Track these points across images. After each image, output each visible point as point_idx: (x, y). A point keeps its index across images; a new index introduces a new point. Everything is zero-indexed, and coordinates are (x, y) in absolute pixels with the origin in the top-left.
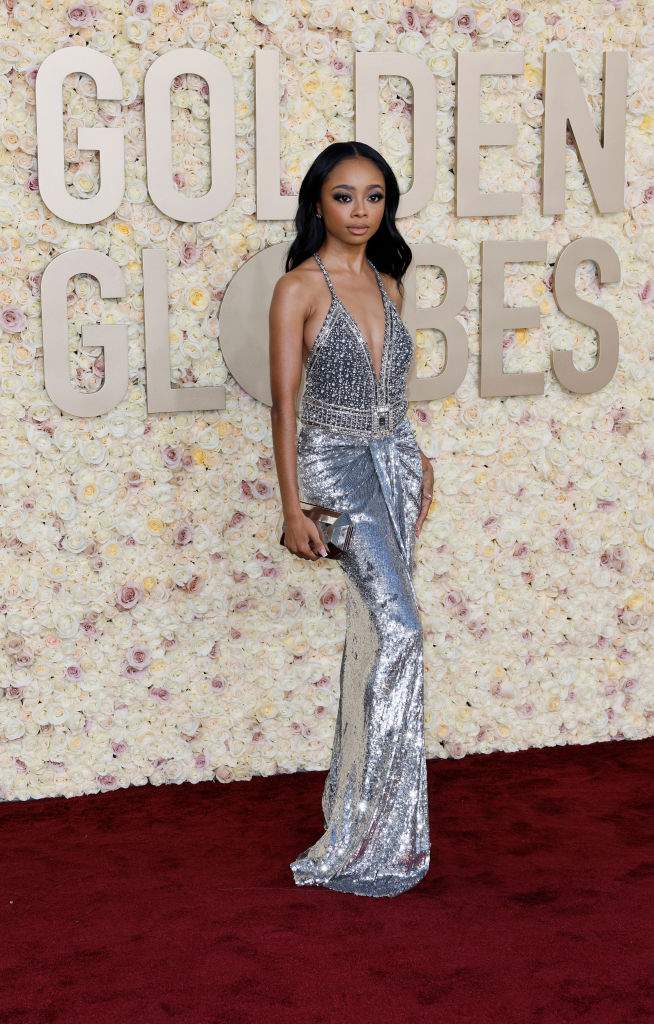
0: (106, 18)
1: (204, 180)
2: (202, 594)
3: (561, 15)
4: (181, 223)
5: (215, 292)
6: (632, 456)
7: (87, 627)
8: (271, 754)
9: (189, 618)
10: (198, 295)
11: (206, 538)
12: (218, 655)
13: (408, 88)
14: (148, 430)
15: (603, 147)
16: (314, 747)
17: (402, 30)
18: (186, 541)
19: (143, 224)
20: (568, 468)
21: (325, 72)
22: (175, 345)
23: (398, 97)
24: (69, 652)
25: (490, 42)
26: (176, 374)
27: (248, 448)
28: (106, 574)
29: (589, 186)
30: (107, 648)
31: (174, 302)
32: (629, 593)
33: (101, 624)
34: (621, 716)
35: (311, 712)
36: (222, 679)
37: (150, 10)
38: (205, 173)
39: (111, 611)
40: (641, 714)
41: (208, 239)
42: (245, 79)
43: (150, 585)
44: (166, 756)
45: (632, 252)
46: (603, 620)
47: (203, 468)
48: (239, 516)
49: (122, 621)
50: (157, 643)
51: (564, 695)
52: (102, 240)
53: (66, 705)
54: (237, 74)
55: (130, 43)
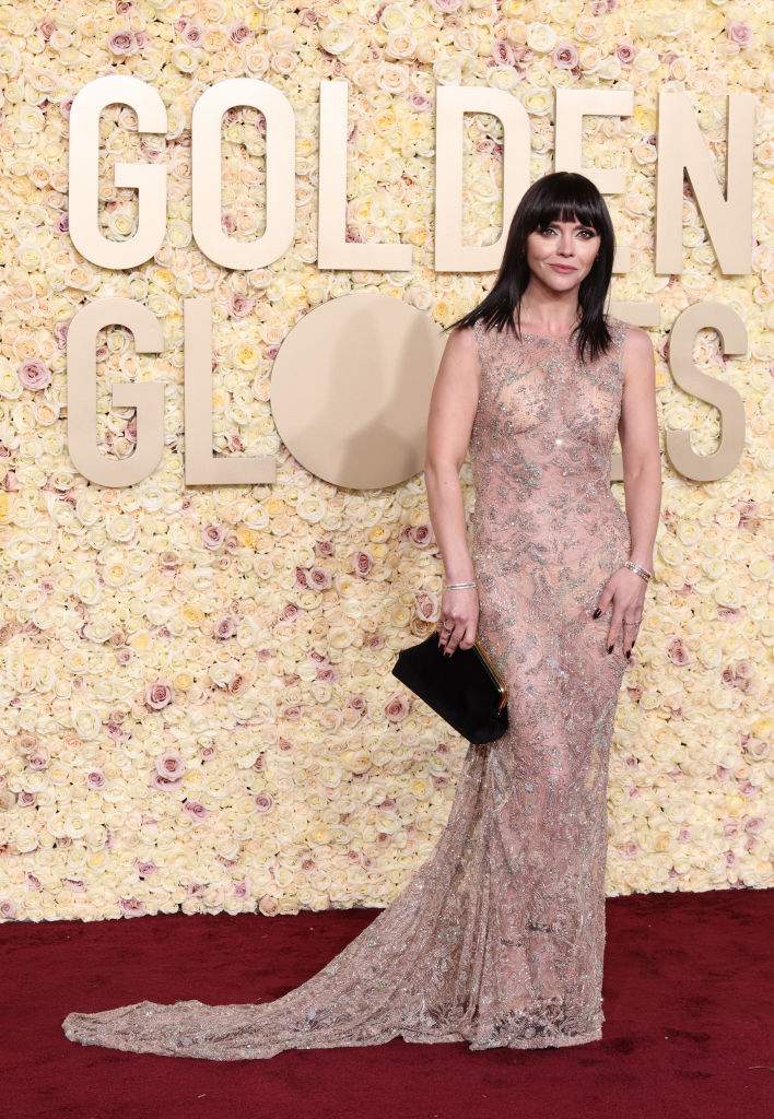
0: (153, 46)
1: (258, 223)
2: (246, 697)
3: (678, 53)
4: (230, 271)
5: (268, 349)
6: (761, 557)
7: (113, 728)
8: (323, 886)
9: (230, 724)
10: (248, 352)
11: (252, 632)
12: (263, 769)
13: (498, 127)
14: (186, 505)
15: (726, 199)
16: (373, 881)
17: (493, 64)
18: (227, 635)
19: (186, 271)
20: (684, 567)
21: (402, 108)
22: (219, 408)
23: (488, 137)
24: (90, 755)
25: (595, 79)
26: (221, 442)
27: (304, 530)
28: (135, 669)
29: (711, 245)
30: (133, 754)
31: (221, 360)
32: (756, 717)
33: (128, 726)
34: (742, 861)
35: (372, 839)
36: (268, 796)
37: (202, 37)
38: (260, 216)
39: (139, 712)
40: (766, 859)
41: (261, 290)
42: (310, 112)
43: (184, 684)
44: (201, 881)
45: (763, 321)
46: (723, 748)
47: (251, 551)
48: (292, 608)
49: (152, 723)
50: (193, 751)
51: (675, 833)
52: (139, 289)
53: (86, 816)
54: (300, 108)
55: (182, 73)
